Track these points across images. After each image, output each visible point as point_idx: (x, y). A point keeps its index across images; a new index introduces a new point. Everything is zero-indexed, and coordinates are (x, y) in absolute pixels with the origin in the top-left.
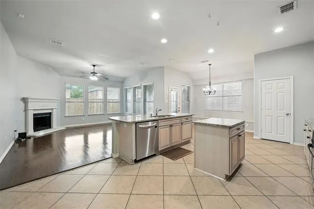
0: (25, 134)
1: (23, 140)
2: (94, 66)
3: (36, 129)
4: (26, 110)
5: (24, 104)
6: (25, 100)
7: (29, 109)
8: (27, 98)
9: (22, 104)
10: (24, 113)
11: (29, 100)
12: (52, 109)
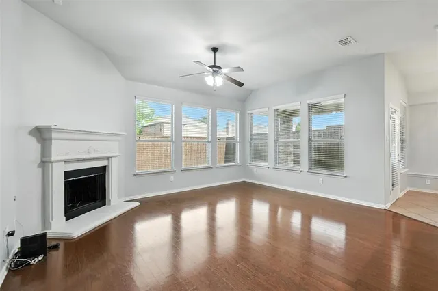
0: (43, 237)
1: (35, 261)
2: (215, 50)
3: (70, 213)
4: (45, 163)
5: (40, 145)
6: (42, 135)
7: (53, 159)
8: (49, 129)
9: (34, 146)
10: (40, 169)
11: (54, 135)
12: (108, 158)
